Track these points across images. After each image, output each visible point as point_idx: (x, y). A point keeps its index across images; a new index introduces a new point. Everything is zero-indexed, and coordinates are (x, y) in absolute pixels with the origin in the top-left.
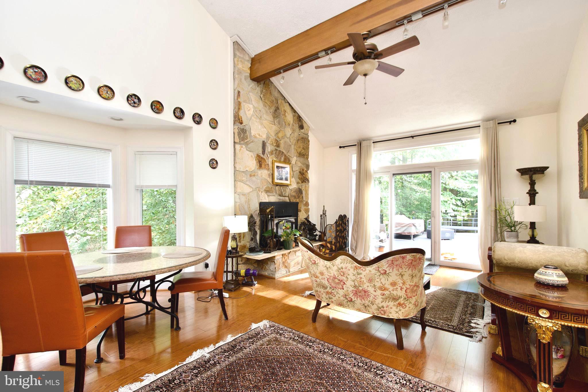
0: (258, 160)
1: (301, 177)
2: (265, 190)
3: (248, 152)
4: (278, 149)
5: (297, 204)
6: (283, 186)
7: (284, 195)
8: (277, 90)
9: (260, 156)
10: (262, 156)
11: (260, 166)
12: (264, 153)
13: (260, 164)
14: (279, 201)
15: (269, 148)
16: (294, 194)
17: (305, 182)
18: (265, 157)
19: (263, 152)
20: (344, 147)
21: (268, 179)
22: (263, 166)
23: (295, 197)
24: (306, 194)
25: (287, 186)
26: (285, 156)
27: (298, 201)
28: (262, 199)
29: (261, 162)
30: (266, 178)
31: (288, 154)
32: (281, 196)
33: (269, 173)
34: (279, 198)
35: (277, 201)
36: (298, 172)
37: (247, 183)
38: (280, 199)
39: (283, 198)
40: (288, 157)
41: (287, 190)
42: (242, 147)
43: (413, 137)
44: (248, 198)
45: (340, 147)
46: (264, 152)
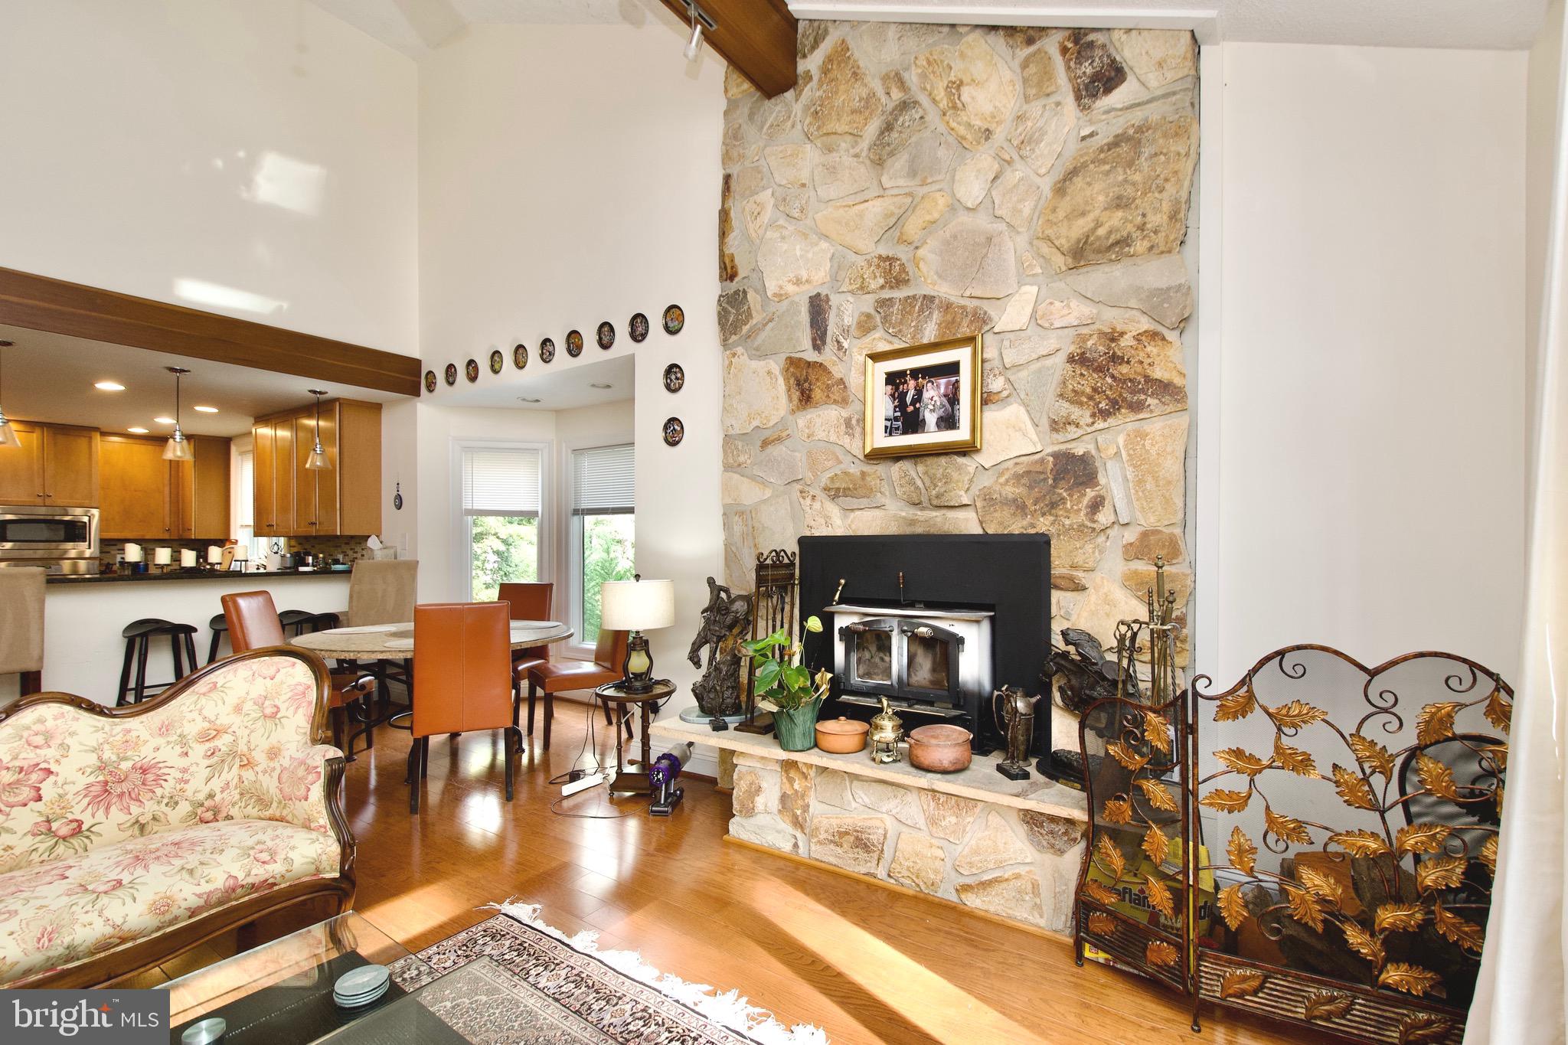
0: (792, 381)
1: (1087, 382)
2: (826, 489)
3: (754, 364)
4: (899, 294)
5: (1037, 548)
6: (930, 461)
7: (935, 502)
9: (800, 359)
10: (811, 356)
11: (806, 398)
12: (824, 343)
13: (802, 393)
14: (908, 531)
15: (846, 311)
16: (1010, 491)
17: (1137, 407)
18: (828, 356)
19: (814, 340)
21: (846, 441)
22: (817, 394)
23: (1020, 507)
25: (966, 450)
26: (947, 307)
27: (1043, 525)
28: (812, 523)
29: (806, 380)
30: (833, 438)
31: (967, 293)
32: (923, 509)
33: (845, 414)
34: (904, 518)
35: (892, 530)
36: (1060, 359)
37: (754, 470)
38: (912, 522)
39: (934, 514)
40: (971, 304)
41: (955, 475)
42: (734, 355)
46: (819, 340)
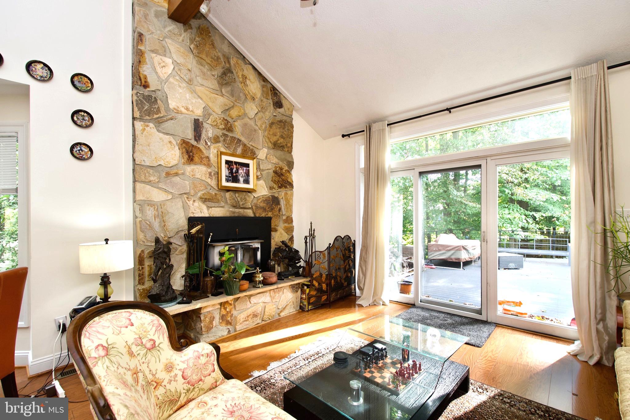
0: (184, 150)
1: (277, 179)
2: (201, 198)
3: (161, 135)
4: (230, 134)
5: (270, 219)
6: (240, 193)
7: (241, 206)
8: (226, 42)
9: (188, 142)
10: (194, 142)
11: (191, 159)
12: (200, 140)
13: (189, 156)
14: (233, 215)
15: (209, 132)
16: (262, 205)
17: (286, 187)
18: (201, 146)
19: (195, 137)
20: (348, 135)
21: (209, 181)
22: (196, 159)
23: (264, 209)
24: (286, 205)
25: (249, 191)
26: (245, 145)
27: (270, 214)
28: (194, 211)
29: (191, 152)
30: (204, 178)
31: (250, 143)
32: (237, 208)
33: (209, 170)
34: (231, 211)
35: (228, 214)
36: (271, 171)
37: (161, 185)
38: (234, 213)
39: (241, 210)
40: (251, 148)
41: (248, 199)
42: (148, 126)
43: (449, 110)
44: (160, 210)
45: (343, 136)
46: (198, 136)
